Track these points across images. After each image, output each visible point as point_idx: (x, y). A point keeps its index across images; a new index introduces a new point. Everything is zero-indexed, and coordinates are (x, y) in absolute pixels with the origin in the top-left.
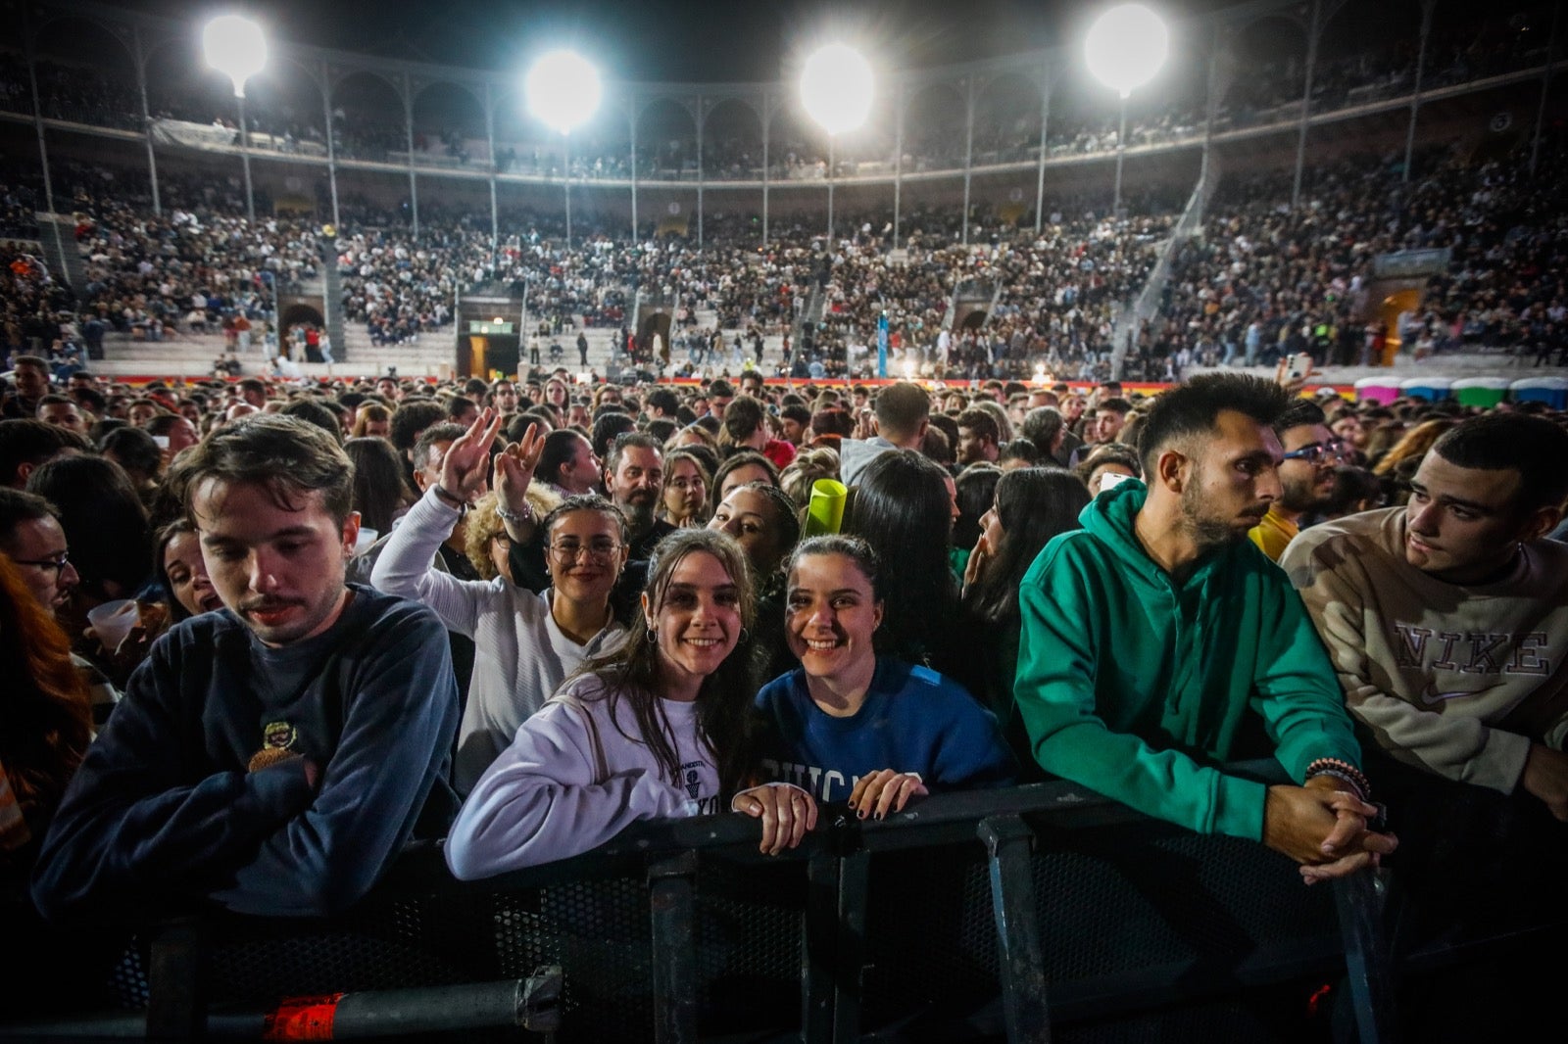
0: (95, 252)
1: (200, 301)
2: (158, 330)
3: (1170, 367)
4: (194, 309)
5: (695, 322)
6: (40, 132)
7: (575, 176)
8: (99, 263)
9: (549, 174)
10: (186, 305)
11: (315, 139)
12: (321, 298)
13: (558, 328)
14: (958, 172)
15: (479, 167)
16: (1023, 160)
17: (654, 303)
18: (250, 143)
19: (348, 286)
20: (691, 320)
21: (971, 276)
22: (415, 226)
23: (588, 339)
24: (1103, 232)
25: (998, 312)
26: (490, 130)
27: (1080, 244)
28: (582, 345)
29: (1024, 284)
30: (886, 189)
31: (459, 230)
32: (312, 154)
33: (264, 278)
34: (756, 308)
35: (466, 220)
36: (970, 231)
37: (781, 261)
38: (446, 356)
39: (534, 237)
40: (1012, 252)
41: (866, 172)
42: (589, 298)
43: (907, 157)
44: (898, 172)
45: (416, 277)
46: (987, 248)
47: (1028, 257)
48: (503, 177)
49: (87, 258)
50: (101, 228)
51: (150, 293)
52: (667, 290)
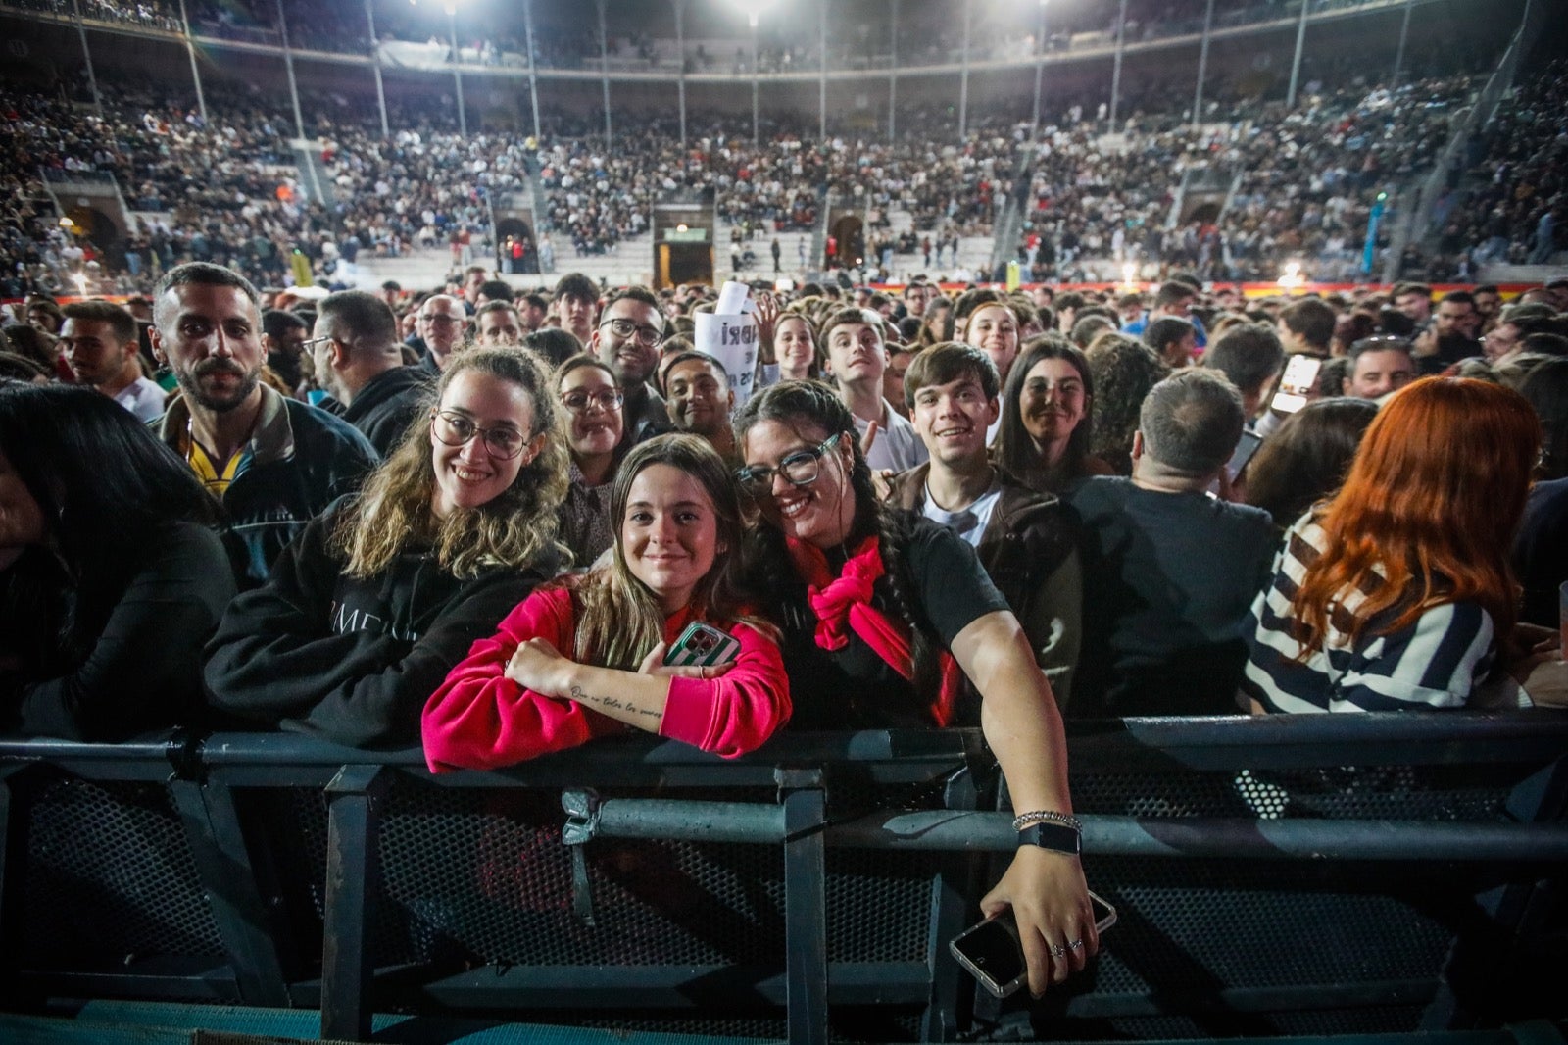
0: (340, 175)
1: (428, 217)
2: (397, 247)
3: (1464, 265)
4: (425, 225)
5: (887, 224)
6: (289, 63)
7: (760, 71)
8: (344, 186)
9: (736, 71)
10: (417, 223)
11: (518, 51)
12: (529, 211)
13: (750, 235)
14: (1194, 37)
15: (667, 68)
16: (1278, 18)
17: (844, 205)
18: (461, 60)
19: (552, 198)
20: (884, 223)
21: (1203, 163)
22: (609, 136)
23: (782, 245)
24: (1377, 100)
25: (1236, 204)
26: (679, 28)
27: (1344, 117)
28: (776, 251)
29: (1272, 168)
30: (1104, 64)
31: (649, 136)
32: (515, 66)
33: (479, 193)
34: (953, 206)
35: (655, 125)
36: (1203, 109)
37: (980, 154)
38: (645, 266)
39: (721, 140)
40: (1256, 131)
41: (1080, 45)
42: (777, 204)
43: (1132, 24)
44: (1120, 42)
45: (612, 187)
46: (1224, 127)
47: (1276, 136)
48: (693, 77)
49: (334, 181)
50: (345, 153)
51: (388, 211)
52: (859, 190)
